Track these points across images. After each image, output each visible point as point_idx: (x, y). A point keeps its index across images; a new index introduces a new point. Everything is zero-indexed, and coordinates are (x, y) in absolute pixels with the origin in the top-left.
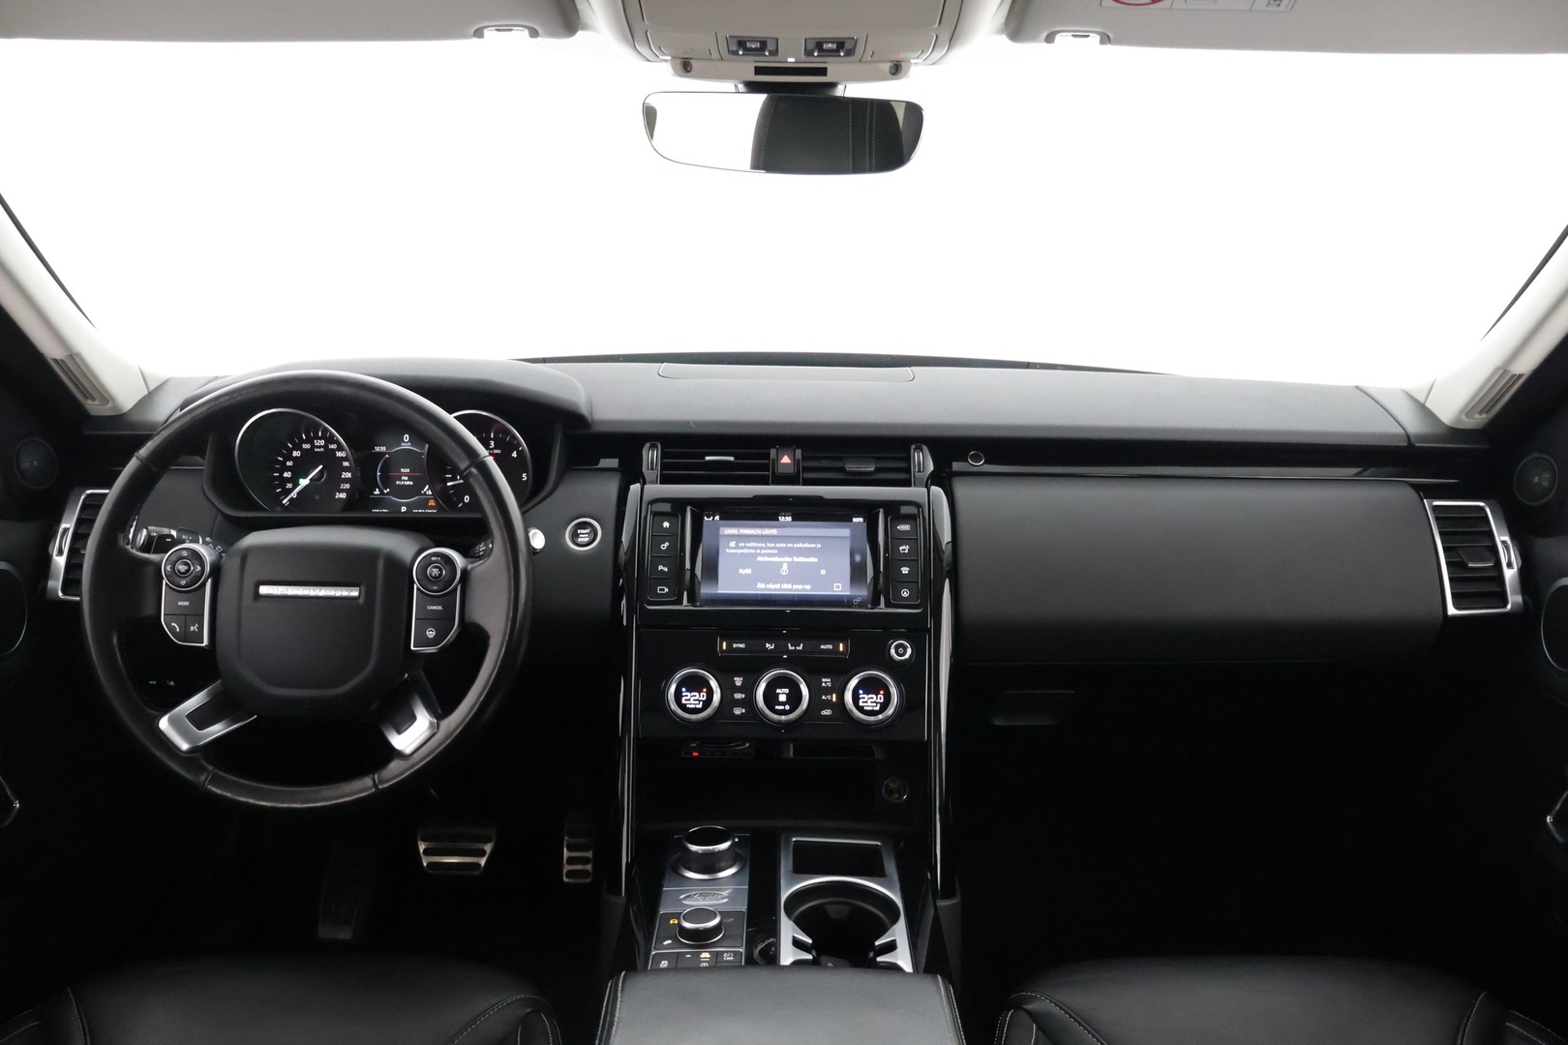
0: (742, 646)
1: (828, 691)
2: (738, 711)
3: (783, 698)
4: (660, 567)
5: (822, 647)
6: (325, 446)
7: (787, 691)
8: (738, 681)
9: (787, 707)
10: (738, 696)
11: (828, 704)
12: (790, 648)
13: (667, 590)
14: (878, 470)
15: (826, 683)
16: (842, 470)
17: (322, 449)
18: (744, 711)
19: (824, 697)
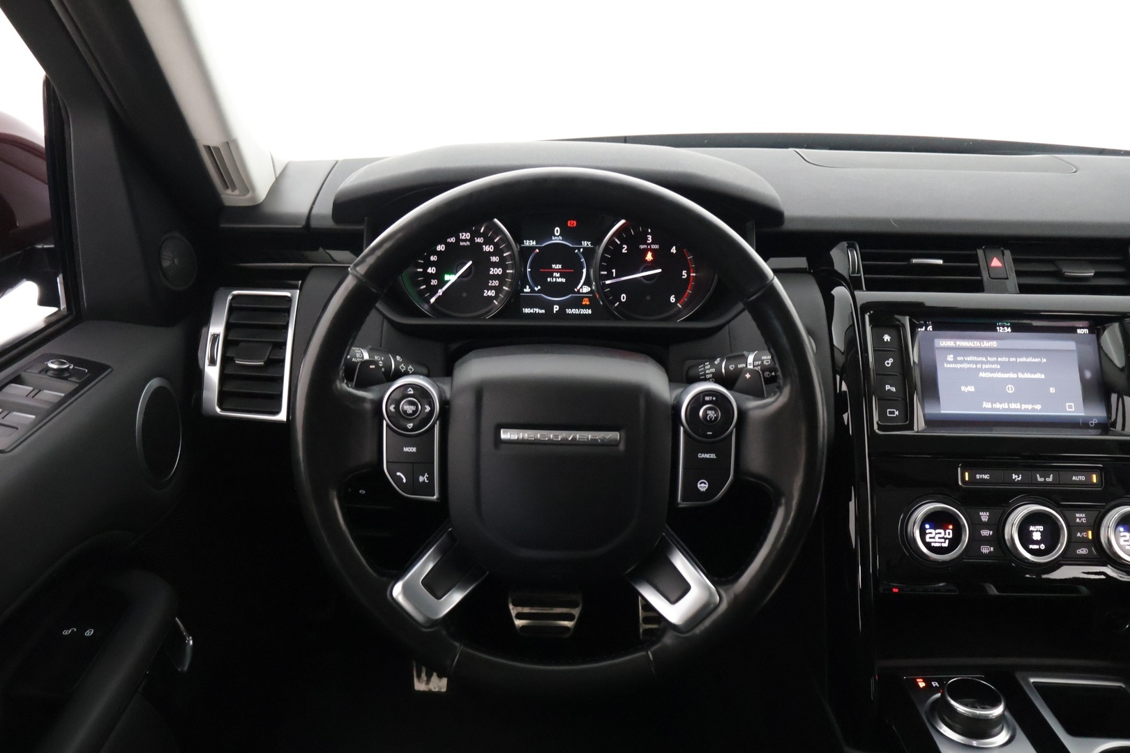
0: (986, 477)
1: (1083, 527)
2: (985, 550)
3: (1037, 536)
4: (888, 387)
5: (1074, 478)
6: (471, 240)
7: (1041, 528)
8: (984, 516)
9: (1043, 547)
10: (986, 533)
11: (1084, 542)
12: (1040, 479)
13: (897, 413)
14: (1097, 275)
15: (1080, 518)
16: (1058, 274)
17: (468, 243)
18: (992, 549)
19: (1079, 535)
